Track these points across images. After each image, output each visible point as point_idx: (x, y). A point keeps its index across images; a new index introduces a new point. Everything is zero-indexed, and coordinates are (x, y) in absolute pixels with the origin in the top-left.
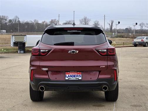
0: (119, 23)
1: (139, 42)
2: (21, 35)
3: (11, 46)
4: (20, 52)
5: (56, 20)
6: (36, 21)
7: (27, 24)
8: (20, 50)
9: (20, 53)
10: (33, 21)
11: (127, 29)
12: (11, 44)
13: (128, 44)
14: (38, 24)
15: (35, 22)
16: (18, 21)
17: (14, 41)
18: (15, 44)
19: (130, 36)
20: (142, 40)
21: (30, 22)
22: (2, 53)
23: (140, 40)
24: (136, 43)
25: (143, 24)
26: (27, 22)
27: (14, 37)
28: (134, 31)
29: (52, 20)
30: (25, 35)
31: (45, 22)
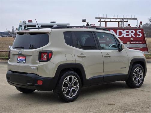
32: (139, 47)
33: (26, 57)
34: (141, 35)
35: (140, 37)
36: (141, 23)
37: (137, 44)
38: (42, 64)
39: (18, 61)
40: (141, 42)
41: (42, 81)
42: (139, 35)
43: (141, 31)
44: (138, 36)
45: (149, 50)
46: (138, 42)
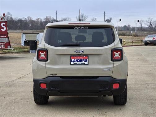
0: (120, 20)
1: (150, 41)
2: (33, 33)
3: (22, 45)
4: (32, 51)
5: (50, 17)
6: (30, 18)
7: (20, 21)
8: (32, 50)
9: (32, 53)
10: (27, 18)
11: (125, 26)
12: (22, 43)
13: (135, 43)
14: (32, 21)
15: (28, 19)
16: (10, 18)
17: (24, 40)
18: (26, 43)
19: (132, 34)
20: (154, 39)
21: (24, 19)
22: (13, 53)
23: (151, 39)
24: (148, 42)
25: (142, 21)
26: (21, 19)
27: (24, 35)
28: (136, 28)
29: (47, 17)
30: (38, 33)
31: (40, 19)
32: (4, 41)
33: (88, 56)
34: (5, 28)
35: (4, 30)
36: (4, 14)
37: (2, 39)
38: (118, 64)
39: (72, 63)
40: (5, 36)
41: (118, 84)
42: (3, 28)
43: (4, 24)
44: (2, 30)
45: (11, 44)
46: (2, 37)
